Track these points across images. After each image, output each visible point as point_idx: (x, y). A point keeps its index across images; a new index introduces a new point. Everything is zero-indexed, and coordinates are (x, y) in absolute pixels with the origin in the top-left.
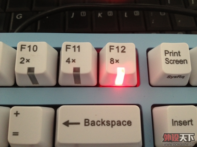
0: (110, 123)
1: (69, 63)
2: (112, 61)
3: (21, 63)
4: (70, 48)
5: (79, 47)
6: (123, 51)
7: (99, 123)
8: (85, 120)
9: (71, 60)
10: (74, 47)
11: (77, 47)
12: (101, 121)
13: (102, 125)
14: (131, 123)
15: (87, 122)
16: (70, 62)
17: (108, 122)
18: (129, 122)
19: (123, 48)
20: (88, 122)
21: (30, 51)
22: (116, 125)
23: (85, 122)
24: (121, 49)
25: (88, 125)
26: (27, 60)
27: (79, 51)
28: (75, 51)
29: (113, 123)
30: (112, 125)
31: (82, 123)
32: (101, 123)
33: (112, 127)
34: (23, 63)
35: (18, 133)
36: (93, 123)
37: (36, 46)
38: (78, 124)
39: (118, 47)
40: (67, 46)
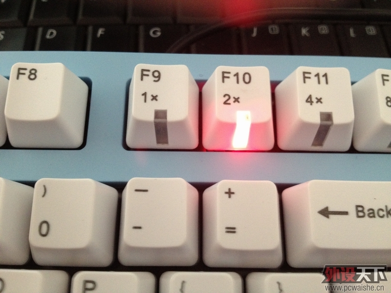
1: (311, 104)
2: (388, 100)
3: (225, 103)
4: (310, 78)
5: (325, 75)
7: (381, 214)
9: (314, 100)
10: (317, 75)
11: (323, 76)
12: (384, 208)
13: (388, 217)
15: (360, 211)
16: (313, 102)
20: (362, 211)
21: (238, 82)
23: (358, 211)
25: (364, 216)
26: (234, 98)
27: (327, 83)
28: (319, 82)
31: (352, 212)
32: (385, 213)
34: (229, 104)
35: (234, 228)
36: (372, 214)
37: (249, 74)
38: (346, 213)
40: (304, 73)
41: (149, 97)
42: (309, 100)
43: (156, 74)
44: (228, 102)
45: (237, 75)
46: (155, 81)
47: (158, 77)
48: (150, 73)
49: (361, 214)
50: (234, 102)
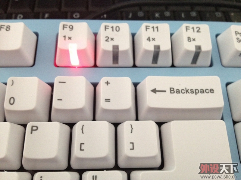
0: (194, 91)
1: (150, 41)
2: (189, 39)
3: (106, 41)
4: (149, 29)
5: (157, 27)
6: (198, 31)
7: (183, 91)
8: (171, 88)
9: (151, 39)
10: (153, 27)
12: (185, 89)
13: (186, 93)
14: (213, 90)
15: (172, 90)
17: (192, 90)
18: (212, 90)
19: (198, 29)
20: (173, 90)
21: (113, 30)
22: (200, 93)
23: (171, 91)
24: (196, 30)
25: (174, 93)
26: (111, 38)
27: (158, 31)
28: (154, 31)
29: (197, 91)
30: (196, 93)
31: (168, 91)
32: (185, 91)
33: (196, 94)
34: (108, 41)
35: (109, 100)
36: (178, 91)
37: (119, 27)
38: (165, 91)
39: (193, 28)
40: (146, 26)
41: (67, 38)
42: (149, 39)
43: (71, 27)
44: (108, 40)
45: (112, 27)
46: (70, 30)
47: (72, 28)
48: (68, 27)
49: (172, 92)
50: (111, 40)
